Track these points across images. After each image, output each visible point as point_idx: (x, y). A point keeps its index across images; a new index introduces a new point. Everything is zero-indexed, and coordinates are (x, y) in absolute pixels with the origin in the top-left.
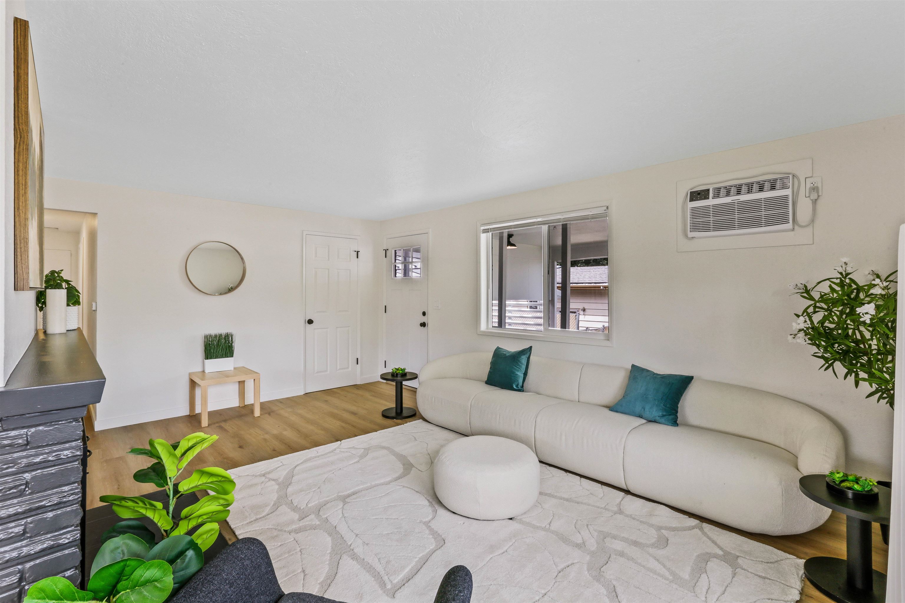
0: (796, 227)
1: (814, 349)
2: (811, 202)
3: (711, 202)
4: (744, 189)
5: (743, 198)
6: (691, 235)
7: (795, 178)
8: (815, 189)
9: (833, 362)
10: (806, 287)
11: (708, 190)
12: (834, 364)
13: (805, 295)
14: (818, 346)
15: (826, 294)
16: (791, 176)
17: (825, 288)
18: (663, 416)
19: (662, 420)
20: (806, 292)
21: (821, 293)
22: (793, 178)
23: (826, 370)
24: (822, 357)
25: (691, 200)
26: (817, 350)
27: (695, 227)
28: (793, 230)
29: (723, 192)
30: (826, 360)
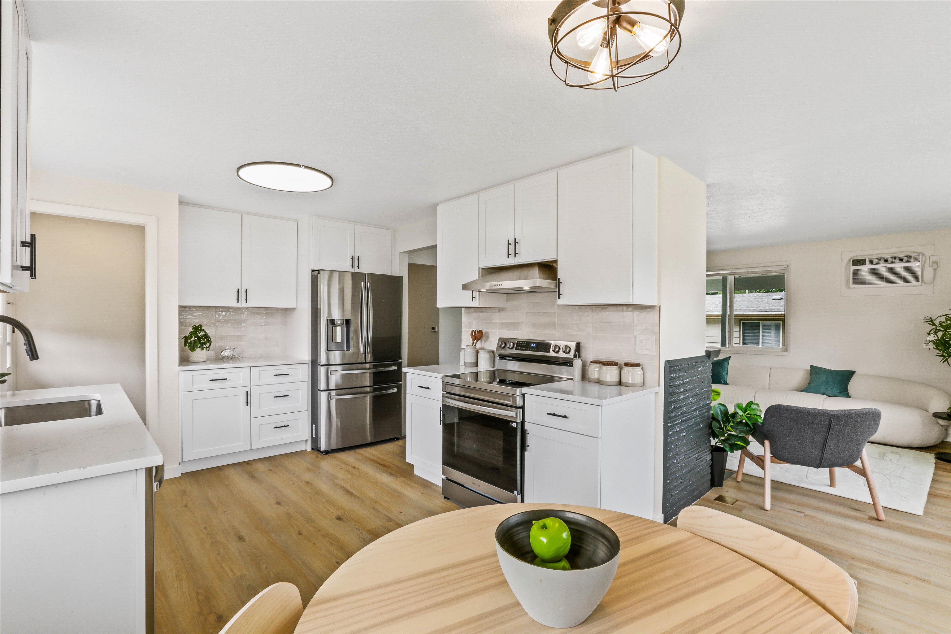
0: (923, 284)
1: (938, 351)
2: (933, 270)
3: (867, 267)
4: (890, 260)
5: (889, 265)
6: (852, 286)
7: (923, 256)
8: (935, 263)
9: (948, 358)
10: (931, 318)
11: (865, 260)
12: (948, 359)
13: (931, 323)
14: (940, 350)
15: (943, 322)
16: (921, 255)
17: (943, 319)
18: (840, 392)
19: (840, 395)
20: (931, 321)
21: (940, 322)
22: (922, 255)
23: (943, 362)
24: (942, 356)
25: (853, 265)
26: (939, 352)
27: (856, 281)
28: (921, 286)
29: (875, 261)
30: (944, 357)
